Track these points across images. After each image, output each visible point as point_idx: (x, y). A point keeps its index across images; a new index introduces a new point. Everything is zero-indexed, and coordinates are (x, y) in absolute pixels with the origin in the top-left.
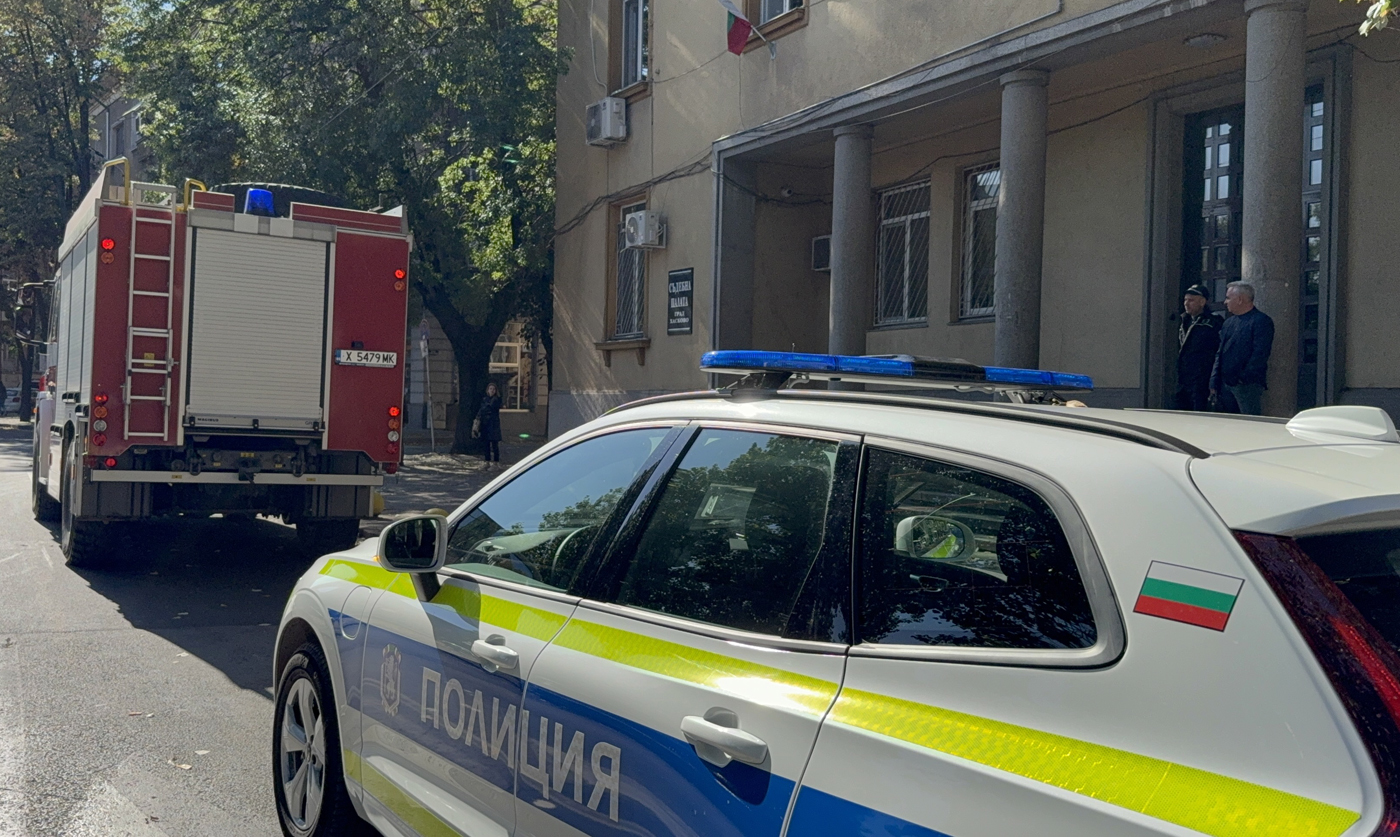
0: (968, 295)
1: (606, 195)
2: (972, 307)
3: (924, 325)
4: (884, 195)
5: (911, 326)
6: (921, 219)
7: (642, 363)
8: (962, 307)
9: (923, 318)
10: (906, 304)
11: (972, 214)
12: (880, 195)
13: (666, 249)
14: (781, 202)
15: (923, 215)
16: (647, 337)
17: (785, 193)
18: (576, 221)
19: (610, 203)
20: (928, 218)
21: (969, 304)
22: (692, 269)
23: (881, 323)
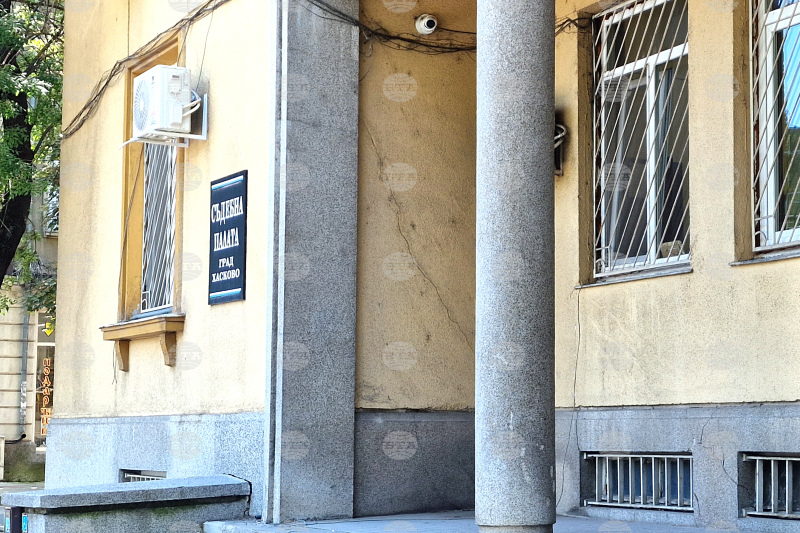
0: (769, 203)
1: (126, 56)
2: (779, 228)
3: (686, 269)
4: (606, 23)
5: (659, 273)
6: (672, 63)
7: (172, 362)
8: (758, 228)
9: (684, 258)
10: (652, 228)
11: (770, 37)
12: (599, 22)
13: (206, 142)
14: (415, 43)
15: (677, 52)
16: (179, 309)
17: (421, 27)
18: (87, 110)
19: (130, 69)
20: (685, 58)
21: (772, 222)
22: (245, 173)
23: (606, 272)
